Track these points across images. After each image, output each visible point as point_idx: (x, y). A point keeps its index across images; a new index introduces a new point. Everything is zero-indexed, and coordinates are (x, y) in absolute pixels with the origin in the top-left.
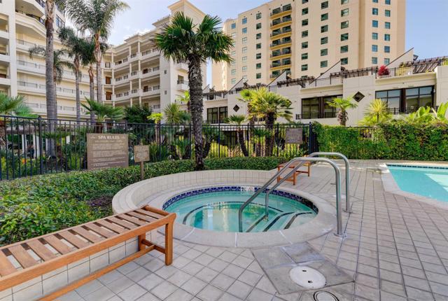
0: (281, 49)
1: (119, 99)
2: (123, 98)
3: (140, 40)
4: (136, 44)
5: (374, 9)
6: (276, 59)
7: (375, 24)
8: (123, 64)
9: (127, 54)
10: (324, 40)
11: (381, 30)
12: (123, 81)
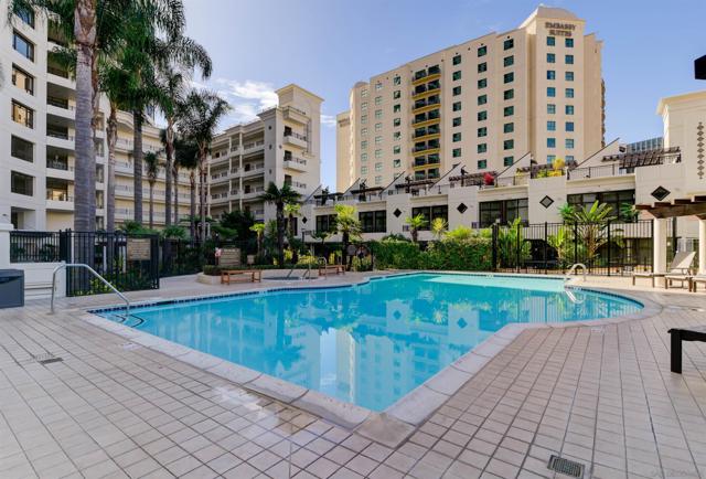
0: (426, 126)
1: (216, 201)
2: (221, 200)
3: (242, 131)
4: (238, 135)
5: (549, 72)
6: (420, 139)
7: (551, 92)
8: (221, 158)
9: (227, 146)
10: (482, 116)
11: (560, 100)
12: (221, 179)
